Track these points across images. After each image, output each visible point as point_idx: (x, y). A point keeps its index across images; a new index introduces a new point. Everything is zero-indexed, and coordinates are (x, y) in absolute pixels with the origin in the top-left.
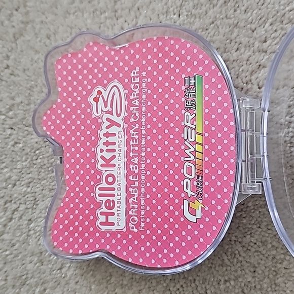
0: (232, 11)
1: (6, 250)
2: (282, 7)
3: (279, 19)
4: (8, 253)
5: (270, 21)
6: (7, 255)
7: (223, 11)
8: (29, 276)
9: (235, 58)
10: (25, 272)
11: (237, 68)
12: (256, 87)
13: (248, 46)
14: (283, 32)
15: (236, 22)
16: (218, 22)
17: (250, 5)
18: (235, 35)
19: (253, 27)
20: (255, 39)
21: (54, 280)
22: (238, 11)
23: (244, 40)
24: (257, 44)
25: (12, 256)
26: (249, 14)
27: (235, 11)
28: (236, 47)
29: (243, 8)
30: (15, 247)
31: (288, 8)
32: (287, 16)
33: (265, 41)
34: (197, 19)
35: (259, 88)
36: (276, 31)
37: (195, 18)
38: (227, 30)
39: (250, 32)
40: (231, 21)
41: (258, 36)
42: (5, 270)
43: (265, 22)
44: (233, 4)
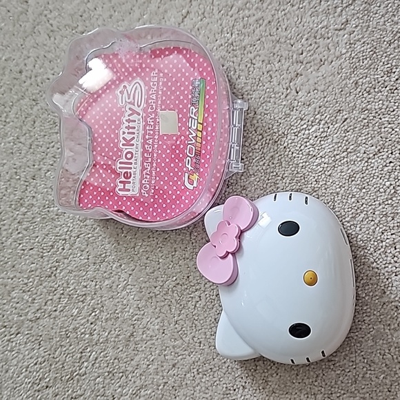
0: (275, 29)
1: (89, 234)
2: (315, 25)
3: (313, 35)
4: (90, 235)
5: (306, 36)
6: (89, 238)
7: (268, 30)
8: (108, 254)
9: (277, 68)
10: (105, 251)
11: (279, 76)
12: (294, 91)
13: (288, 58)
14: (316, 46)
15: (278, 38)
16: (263, 39)
17: (290, 24)
18: (277, 49)
19: (292, 42)
20: (294, 52)
21: (129, 257)
22: (280, 29)
23: (285, 54)
24: (295, 57)
25: (94, 238)
26: (289, 31)
27: (278, 29)
28: (278, 59)
29: (284, 27)
30: (96, 231)
31: (320, 26)
32: (319, 32)
33: (302, 54)
34: (247, 37)
35: (297, 93)
36: (311, 45)
37: (245, 36)
38: (271, 45)
39: (290, 46)
40: (274, 38)
41: (296, 49)
42: (87, 250)
43: (302, 38)
44: (275, 24)
